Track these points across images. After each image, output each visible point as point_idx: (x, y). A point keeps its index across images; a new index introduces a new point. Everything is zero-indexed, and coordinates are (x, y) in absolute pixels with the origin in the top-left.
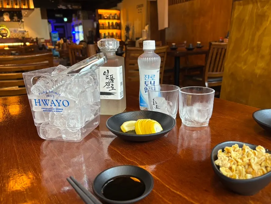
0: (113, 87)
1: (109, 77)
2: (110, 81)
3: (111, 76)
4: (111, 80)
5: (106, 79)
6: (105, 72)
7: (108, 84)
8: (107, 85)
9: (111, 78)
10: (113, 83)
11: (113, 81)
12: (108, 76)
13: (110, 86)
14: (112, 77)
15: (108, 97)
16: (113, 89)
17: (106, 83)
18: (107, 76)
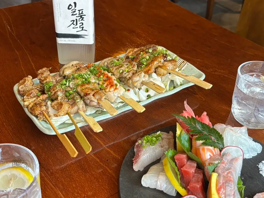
0: (83, 28)
1: (77, 12)
2: (78, 18)
3: (79, 11)
4: (80, 17)
5: (72, 15)
6: (70, 5)
7: (75, 23)
8: (74, 24)
9: (79, 14)
10: (82, 21)
11: (83, 18)
12: (75, 12)
13: (79, 25)
14: (82, 13)
16: (82, 30)
17: (71, 21)
18: (74, 10)
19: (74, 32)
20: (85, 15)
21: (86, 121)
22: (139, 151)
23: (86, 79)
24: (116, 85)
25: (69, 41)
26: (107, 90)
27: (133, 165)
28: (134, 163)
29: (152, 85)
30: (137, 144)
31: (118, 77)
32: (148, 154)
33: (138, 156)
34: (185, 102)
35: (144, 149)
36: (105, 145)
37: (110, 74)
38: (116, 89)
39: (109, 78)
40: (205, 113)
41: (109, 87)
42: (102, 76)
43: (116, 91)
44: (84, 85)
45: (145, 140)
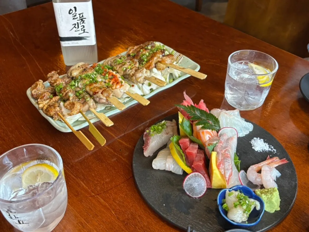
0: (84, 30)
1: (78, 16)
2: (79, 22)
3: (80, 14)
4: (81, 21)
5: (74, 19)
7: (77, 26)
8: (76, 28)
9: (80, 18)
10: (83, 24)
11: (84, 21)
12: (75, 16)
13: (80, 28)
14: (82, 16)
15: (78, 43)
16: (84, 32)
17: (73, 25)
18: (75, 15)
19: (76, 35)
20: (85, 18)
21: (97, 117)
22: (148, 139)
23: (93, 79)
24: (122, 82)
25: (73, 43)
26: (114, 88)
27: (143, 152)
28: (144, 151)
29: (154, 80)
30: (145, 133)
31: (122, 74)
32: (155, 141)
33: (147, 144)
34: (184, 93)
35: (152, 137)
36: (117, 136)
37: (114, 73)
38: (122, 86)
39: (114, 76)
40: (202, 101)
41: (115, 84)
42: (107, 75)
43: (122, 87)
44: (92, 85)
45: (152, 129)
